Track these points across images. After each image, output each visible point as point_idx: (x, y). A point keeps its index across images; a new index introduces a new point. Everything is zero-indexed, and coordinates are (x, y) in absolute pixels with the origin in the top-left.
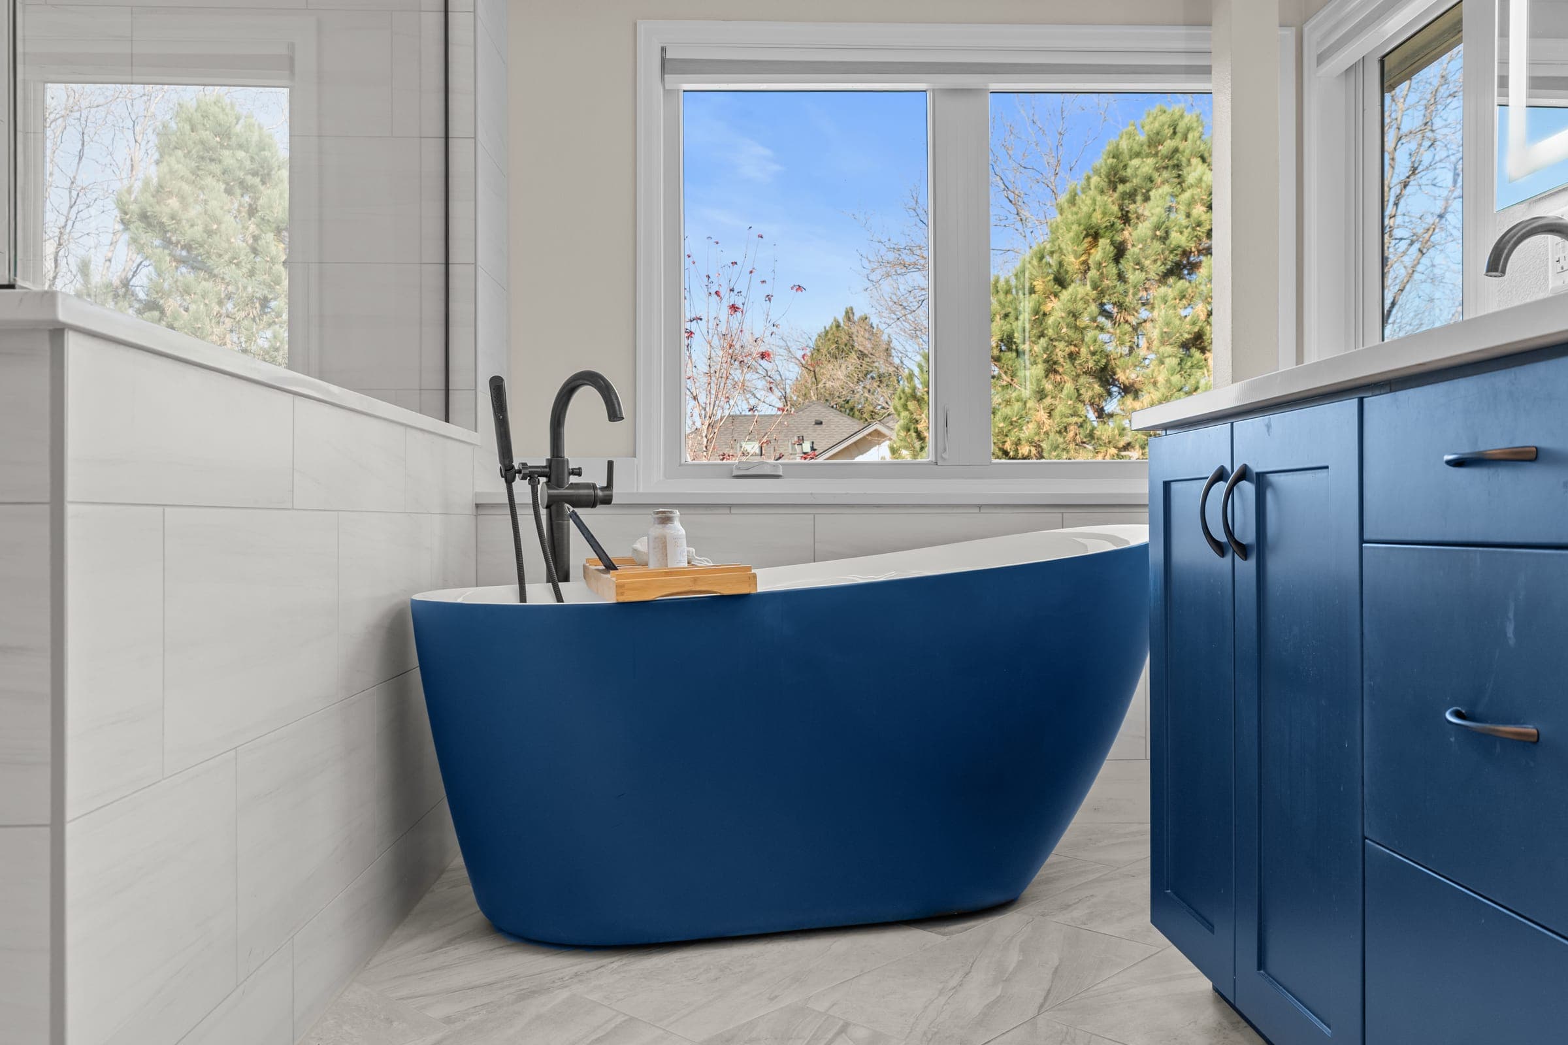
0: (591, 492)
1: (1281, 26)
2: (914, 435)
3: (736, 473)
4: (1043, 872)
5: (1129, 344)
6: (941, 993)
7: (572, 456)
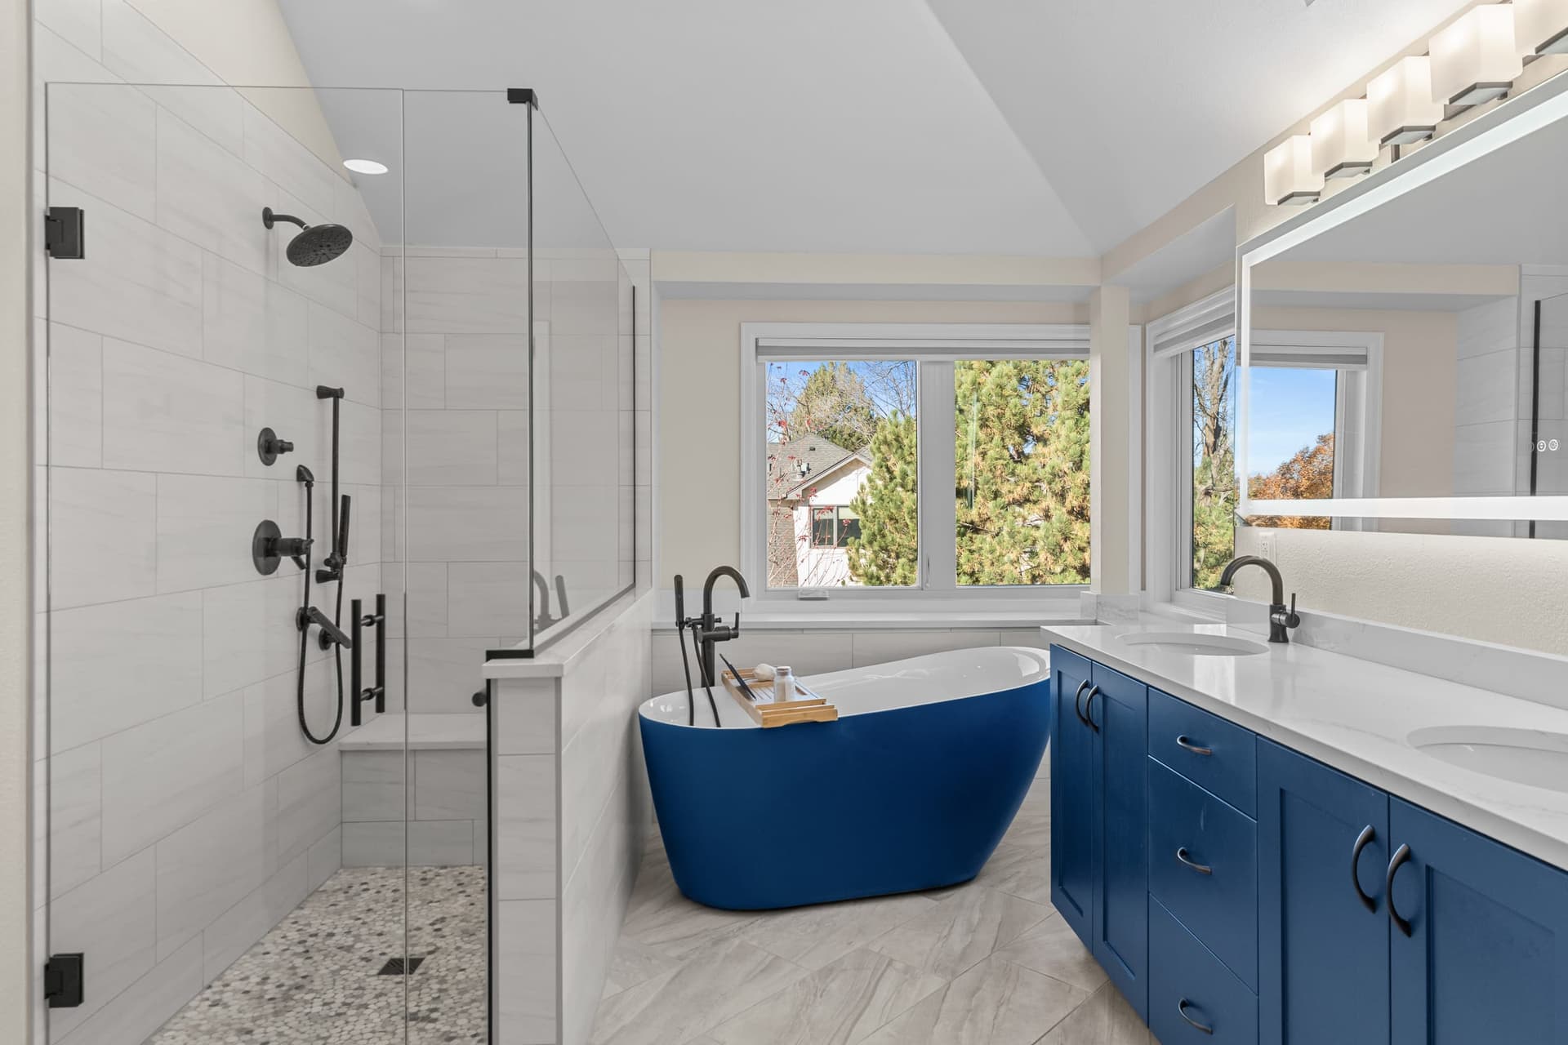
0: (727, 632)
1: (1130, 324)
2: (885, 470)
3: (800, 596)
4: (995, 854)
5: (1039, 408)
6: (939, 939)
7: (716, 612)
